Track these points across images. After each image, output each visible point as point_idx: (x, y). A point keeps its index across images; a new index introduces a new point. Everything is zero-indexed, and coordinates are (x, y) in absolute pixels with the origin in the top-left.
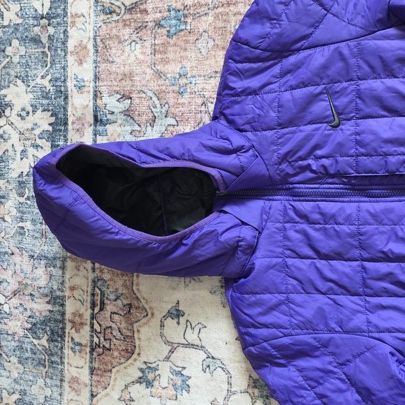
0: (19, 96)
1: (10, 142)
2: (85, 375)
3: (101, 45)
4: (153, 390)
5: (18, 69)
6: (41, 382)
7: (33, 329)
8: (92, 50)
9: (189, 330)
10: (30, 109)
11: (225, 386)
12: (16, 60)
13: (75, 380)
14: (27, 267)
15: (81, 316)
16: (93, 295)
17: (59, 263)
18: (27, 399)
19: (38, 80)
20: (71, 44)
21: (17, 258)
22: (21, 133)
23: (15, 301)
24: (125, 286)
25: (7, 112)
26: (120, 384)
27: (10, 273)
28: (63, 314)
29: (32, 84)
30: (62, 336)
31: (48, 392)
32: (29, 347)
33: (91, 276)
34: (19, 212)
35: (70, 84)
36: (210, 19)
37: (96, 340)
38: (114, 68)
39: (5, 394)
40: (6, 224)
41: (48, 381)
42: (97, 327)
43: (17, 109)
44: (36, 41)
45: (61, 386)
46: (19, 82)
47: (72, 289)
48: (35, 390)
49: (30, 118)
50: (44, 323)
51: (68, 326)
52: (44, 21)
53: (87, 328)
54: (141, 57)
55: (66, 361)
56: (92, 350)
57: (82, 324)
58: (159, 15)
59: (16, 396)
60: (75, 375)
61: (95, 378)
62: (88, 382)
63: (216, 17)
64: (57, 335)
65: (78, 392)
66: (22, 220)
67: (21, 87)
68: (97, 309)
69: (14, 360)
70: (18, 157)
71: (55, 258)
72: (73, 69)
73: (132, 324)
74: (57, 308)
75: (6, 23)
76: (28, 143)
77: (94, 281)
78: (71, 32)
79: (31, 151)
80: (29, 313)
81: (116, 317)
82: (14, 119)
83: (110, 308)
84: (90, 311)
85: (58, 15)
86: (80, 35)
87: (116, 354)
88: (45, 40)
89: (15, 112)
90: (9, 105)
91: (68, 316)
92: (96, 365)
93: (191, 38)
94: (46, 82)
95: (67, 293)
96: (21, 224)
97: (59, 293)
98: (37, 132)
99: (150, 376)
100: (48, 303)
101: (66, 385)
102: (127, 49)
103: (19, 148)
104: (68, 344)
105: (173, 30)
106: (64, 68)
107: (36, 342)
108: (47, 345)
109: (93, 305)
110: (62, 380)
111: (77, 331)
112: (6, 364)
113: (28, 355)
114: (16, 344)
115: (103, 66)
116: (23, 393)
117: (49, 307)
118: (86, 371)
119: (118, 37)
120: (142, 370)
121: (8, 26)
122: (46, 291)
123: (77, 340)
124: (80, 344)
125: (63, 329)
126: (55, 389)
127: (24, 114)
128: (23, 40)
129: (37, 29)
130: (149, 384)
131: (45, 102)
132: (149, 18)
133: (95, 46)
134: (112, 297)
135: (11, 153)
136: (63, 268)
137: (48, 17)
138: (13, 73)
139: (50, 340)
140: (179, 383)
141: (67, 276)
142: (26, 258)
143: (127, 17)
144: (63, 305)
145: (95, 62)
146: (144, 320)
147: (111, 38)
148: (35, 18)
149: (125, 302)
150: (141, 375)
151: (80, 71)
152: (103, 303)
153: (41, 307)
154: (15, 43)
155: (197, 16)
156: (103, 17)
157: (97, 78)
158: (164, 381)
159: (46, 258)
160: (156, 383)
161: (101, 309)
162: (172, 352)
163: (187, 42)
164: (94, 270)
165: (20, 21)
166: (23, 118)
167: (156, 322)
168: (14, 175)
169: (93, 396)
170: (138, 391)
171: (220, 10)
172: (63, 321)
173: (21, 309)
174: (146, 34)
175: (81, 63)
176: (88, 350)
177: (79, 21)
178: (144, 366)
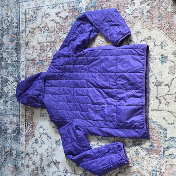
0: (11, 79)
1: (9, 89)
2: (24, 142)
3: (27, 68)
4: (37, 144)
5: (11, 73)
6: (15, 144)
7: (13, 132)
8: (25, 69)
9: (44, 130)
10: (13, 81)
11: (51, 143)
12: (10, 71)
13: (22, 143)
14: (12, 118)
15: (23, 128)
16: (25, 123)
17: (18, 116)
18: (12, 148)
19: (15, 75)
20: (21, 67)
21: (10, 115)
22: (11, 87)
23: (10, 125)
24: (32, 121)
25: (8, 82)
26: (31, 144)
27: (9, 119)
28: (19, 128)
29: (13, 76)
30: (19, 133)
31: (16, 146)
32: (13, 136)
33: (25, 119)
34: (11, 105)
35: (21, 76)
36: (47, 62)
37: (26, 134)
38: (29, 73)
39: (8, 147)
40: (8, 108)
41: (16, 144)
42: (26, 131)
43: (10, 81)
44: (14, 66)
45: (19, 145)
46: (11, 75)
47: (21, 122)
48: (14, 146)
49: (13, 83)
50: (15, 130)
51: (21, 130)
52: (16, 62)
53: (24, 131)
54: (34, 70)
55: (20, 139)
56: (25, 136)
57: (23, 130)
58: (38, 61)
59: (10, 148)
60: (22, 142)
61: (26, 142)
62: (24, 144)
63: (48, 62)
64: (18, 133)
65: (22, 146)
66: (11, 107)
67: (11, 77)
68: (26, 127)
69: (10, 139)
70: (11, 92)
71: (18, 115)
72: (21, 73)
73: (33, 130)
74: (18, 127)
75: (8, 63)
76: (13, 89)
77: (25, 120)
78: (21, 65)
79: (13, 91)
80: (12, 128)
81: (30, 128)
82: (10, 84)
83: (29, 126)
84: (25, 127)
85: (19, 61)
86: (23, 65)
87: (30, 137)
88: (16, 67)
89: (10, 82)
90: (9, 81)
91: (20, 128)
92: (26, 140)
93: (44, 66)
94: (16, 76)
95: (20, 123)
96: (11, 108)
97: (18, 123)
98: (14, 87)
99: (37, 141)
100: (16, 125)
101: (20, 144)
102: (32, 69)
103: (11, 90)
104: (20, 135)
105: (40, 65)
106: (20, 73)
107: (14, 135)
108: (16, 135)
109: (25, 126)
110: (19, 144)
111: (22, 132)
112: (8, 140)
113: (12, 138)
114: (10, 135)
115: (27, 72)
116: (11, 147)
117: (17, 126)
118: (24, 141)
119: (30, 66)
120: (35, 140)
121: (9, 63)
122: (16, 123)
123: (22, 134)
124: (23, 135)
125: (19, 131)
126: (18, 146)
127: (12, 82)
128: (12, 66)
129: (14, 64)
130: (37, 143)
131: (16, 80)
132: (36, 62)
133: (26, 68)
134: (29, 124)
135: (9, 91)
136: (19, 117)
137: (17, 61)
138: (9, 73)
139: (17, 134)
140: (42, 143)
141: (20, 119)
142: (12, 115)
143: (32, 62)
144: (19, 126)
145: (26, 71)
146: (35, 129)
147: (29, 66)
148: (14, 62)
149: (32, 125)
150: (35, 141)
151: (23, 73)
152: (27, 125)
153: (15, 126)
154: (10, 67)
155: (45, 62)
156: (27, 62)
157: (26, 75)
158: (39, 142)
159: (16, 115)
160: (38, 143)
161: (27, 127)
162: (41, 135)
163: (43, 67)
164: (25, 117)
165: (11, 62)
166: (12, 84)
167: (38, 129)
168: (10, 96)
169: (25, 147)
170: (34, 145)
171: (49, 61)
172: (19, 130)
173: (11, 127)
174: (35, 65)
175: (23, 72)
176: (24, 136)
177: (23, 62)
178: (35, 139)
